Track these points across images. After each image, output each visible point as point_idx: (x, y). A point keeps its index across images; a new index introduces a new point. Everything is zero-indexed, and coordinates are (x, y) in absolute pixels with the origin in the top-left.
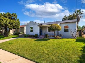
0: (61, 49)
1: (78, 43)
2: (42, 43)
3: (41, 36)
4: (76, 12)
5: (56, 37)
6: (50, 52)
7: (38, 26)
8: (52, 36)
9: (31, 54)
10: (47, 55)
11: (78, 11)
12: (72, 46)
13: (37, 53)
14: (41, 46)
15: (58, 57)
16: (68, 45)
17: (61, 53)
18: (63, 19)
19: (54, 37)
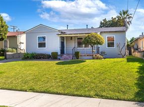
0: (110, 72)
1: (131, 63)
2: (74, 67)
3: (65, 55)
4: (121, 15)
5: (96, 56)
6: (95, 79)
7: (58, 34)
8: (88, 56)
9: (63, 86)
10: (91, 84)
11: (124, 13)
12: (124, 68)
13: (72, 83)
14: (76, 72)
15: (110, 83)
16: (118, 66)
17: (113, 79)
18: (101, 23)
19: (91, 57)
